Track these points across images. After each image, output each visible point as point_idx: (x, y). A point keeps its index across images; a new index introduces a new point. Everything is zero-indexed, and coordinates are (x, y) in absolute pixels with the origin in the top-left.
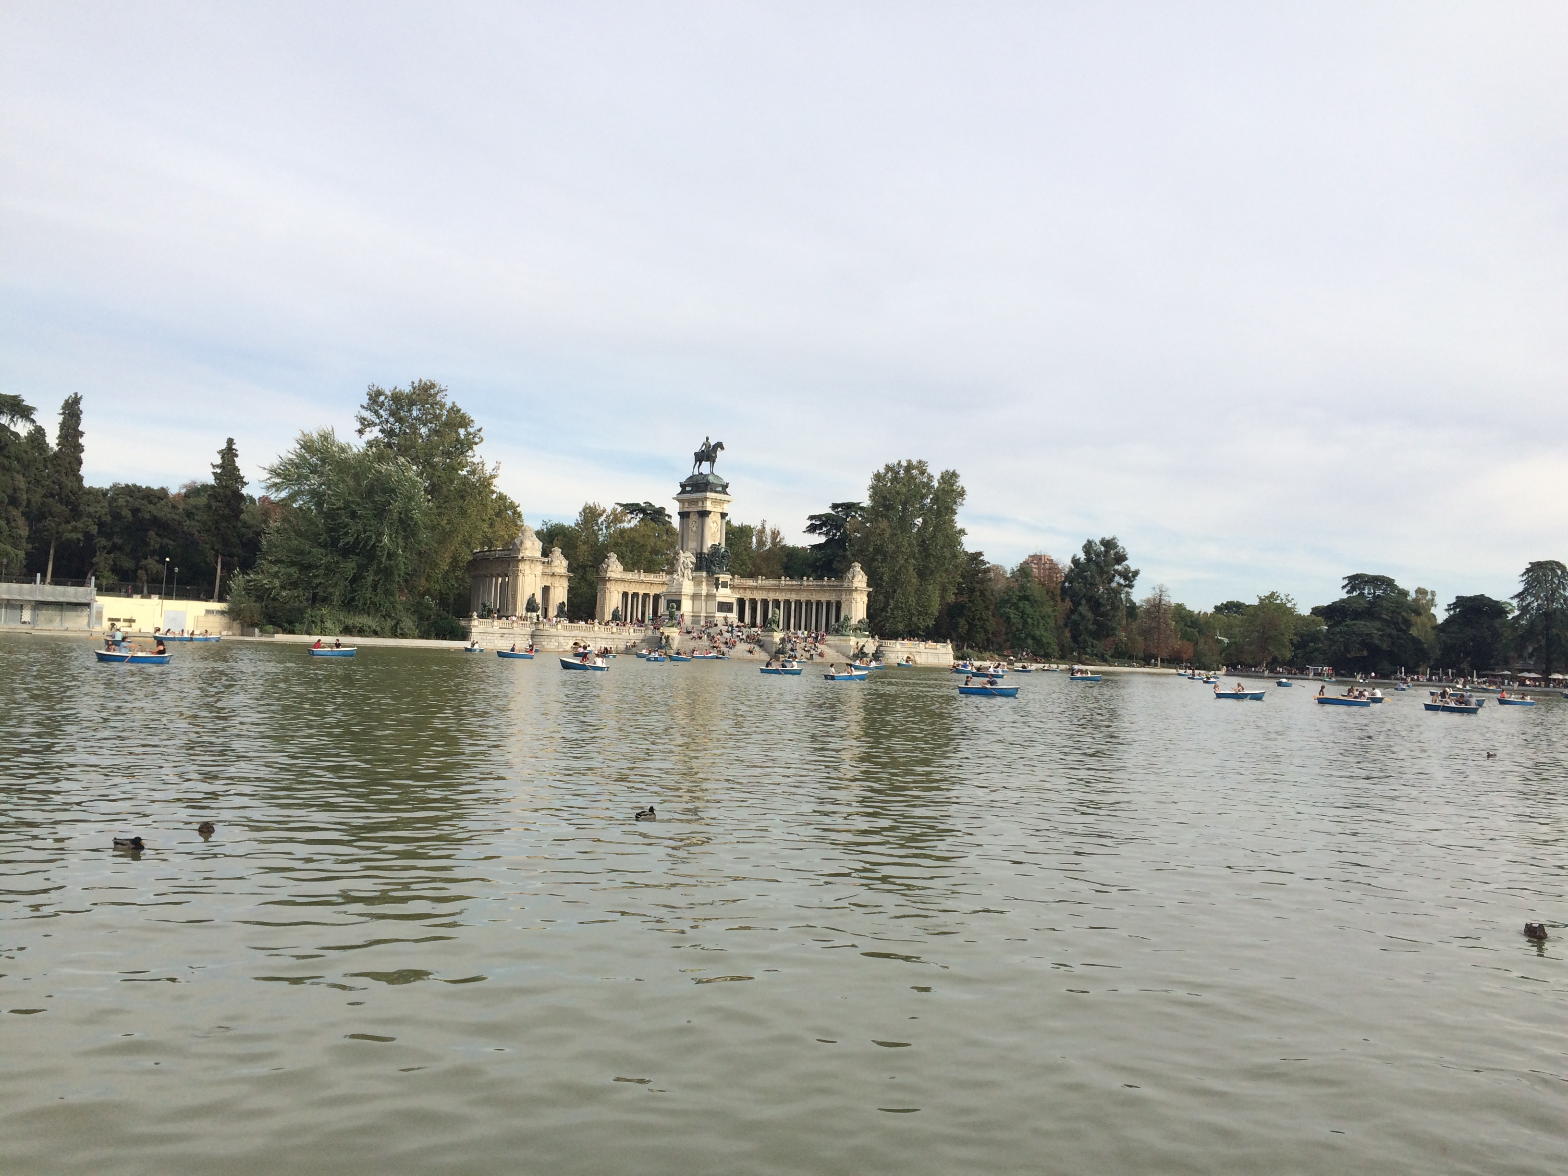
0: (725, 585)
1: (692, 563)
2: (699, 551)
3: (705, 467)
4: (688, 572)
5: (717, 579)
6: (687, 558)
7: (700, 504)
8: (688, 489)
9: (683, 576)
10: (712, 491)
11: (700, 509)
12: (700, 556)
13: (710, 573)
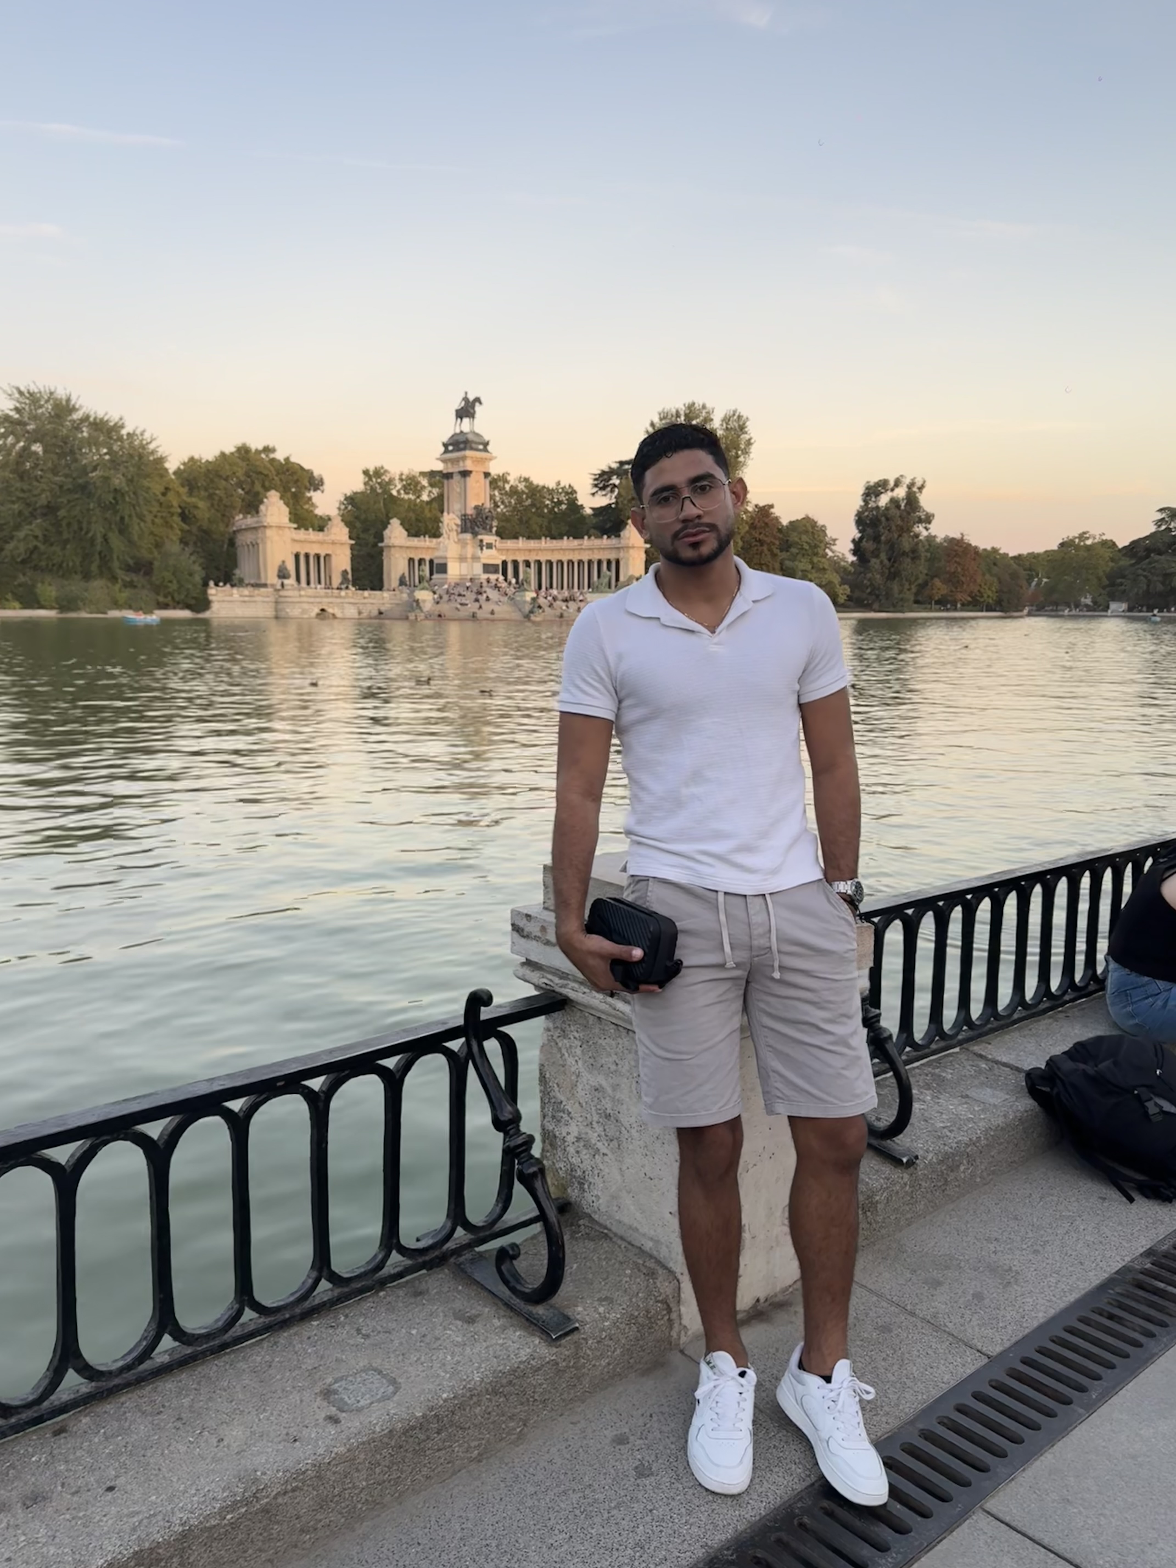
0: (489, 546)
1: (457, 525)
2: (463, 512)
3: (466, 425)
4: (453, 535)
5: (481, 541)
6: (450, 521)
7: (461, 464)
8: (450, 448)
9: (449, 538)
10: (472, 449)
11: (462, 469)
12: (464, 518)
13: (475, 534)
